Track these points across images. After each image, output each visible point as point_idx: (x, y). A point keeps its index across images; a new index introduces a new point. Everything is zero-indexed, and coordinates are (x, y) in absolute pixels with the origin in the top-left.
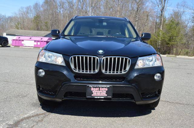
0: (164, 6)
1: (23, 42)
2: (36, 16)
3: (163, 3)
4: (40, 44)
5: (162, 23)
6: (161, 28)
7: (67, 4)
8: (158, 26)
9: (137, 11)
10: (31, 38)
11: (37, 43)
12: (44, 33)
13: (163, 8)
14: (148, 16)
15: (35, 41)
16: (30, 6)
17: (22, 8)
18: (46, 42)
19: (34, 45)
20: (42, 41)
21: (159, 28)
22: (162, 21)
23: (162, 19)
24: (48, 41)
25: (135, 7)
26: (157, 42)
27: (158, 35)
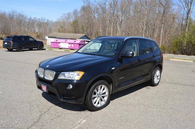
0: (190, 9)
1: (59, 44)
2: (74, 21)
3: (189, 6)
4: (74, 46)
5: (188, 25)
6: (187, 29)
7: (101, 10)
8: (183, 28)
9: (164, 14)
10: (66, 41)
11: (71, 45)
12: (80, 36)
13: (189, 11)
14: (174, 18)
15: (69, 43)
16: (70, 13)
17: (64, 14)
18: (78, 45)
19: (69, 47)
20: (76, 44)
21: (185, 30)
22: (188, 23)
23: (188, 21)
24: (80, 43)
25: (162, 10)
26: (182, 43)
27: (184, 37)
